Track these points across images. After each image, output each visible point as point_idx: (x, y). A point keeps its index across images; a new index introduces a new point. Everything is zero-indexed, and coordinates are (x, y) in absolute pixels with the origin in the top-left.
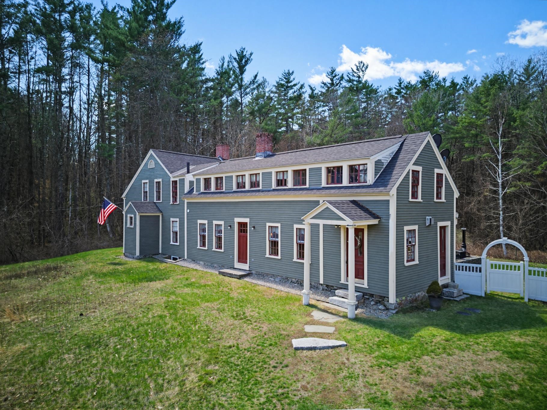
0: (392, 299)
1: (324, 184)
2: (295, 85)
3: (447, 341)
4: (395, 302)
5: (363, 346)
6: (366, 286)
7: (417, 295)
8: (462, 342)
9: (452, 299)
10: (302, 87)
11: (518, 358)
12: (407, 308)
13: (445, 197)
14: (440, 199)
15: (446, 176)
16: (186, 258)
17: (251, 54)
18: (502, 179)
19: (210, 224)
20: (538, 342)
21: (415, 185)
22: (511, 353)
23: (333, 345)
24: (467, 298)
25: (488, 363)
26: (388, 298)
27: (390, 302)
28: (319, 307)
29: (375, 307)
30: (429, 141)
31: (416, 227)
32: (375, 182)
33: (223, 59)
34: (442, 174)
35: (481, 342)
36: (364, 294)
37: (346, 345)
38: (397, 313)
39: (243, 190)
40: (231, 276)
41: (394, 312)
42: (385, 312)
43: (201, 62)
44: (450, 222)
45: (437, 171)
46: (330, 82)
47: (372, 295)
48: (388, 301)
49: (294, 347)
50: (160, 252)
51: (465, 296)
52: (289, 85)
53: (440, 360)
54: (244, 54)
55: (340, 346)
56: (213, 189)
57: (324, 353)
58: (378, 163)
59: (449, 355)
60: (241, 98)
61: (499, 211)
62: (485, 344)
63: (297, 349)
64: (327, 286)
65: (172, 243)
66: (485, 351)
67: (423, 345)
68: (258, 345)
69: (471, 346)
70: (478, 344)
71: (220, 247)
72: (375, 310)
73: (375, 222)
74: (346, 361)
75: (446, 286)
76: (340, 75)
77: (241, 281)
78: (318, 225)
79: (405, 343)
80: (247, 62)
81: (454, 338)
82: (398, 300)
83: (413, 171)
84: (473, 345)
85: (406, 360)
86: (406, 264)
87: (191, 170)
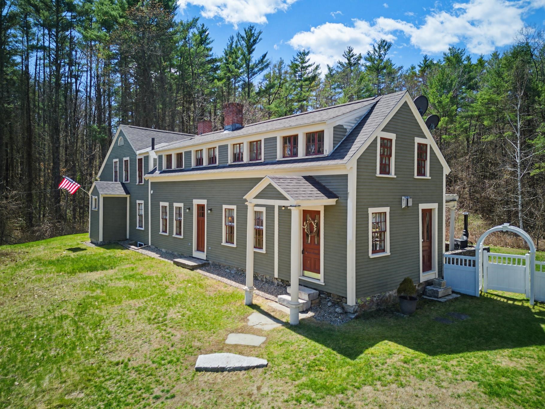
0: (351, 300)
1: (279, 157)
2: (310, 66)
3: (405, 362)
4: (355, 304)
5: (289, 367)
6: (322, 282)
7: (387, 294)
8: (426, 366)
9: (436, 299)
10: (317, 68)
11: (498, 395)
12: (371, 312)
13: (430, 173)
14: (424, 175)
15: (431, 148)
16: (150, 244)
17: (260, 33)
18: (521, 158)
19: (171, 206)
20: (533, 369)
21: (386, 156)
22: (490, 386)
23: (248, 365)
24: (456, 299)
25: (454, 401)
26: (346, 298)
27: (348, 304)
28: (262, 308)
29: (331, 310)
30: (406, 102)
31: (387, 210)
32: (333, 153)
33: (232, 38)
34: (426, 145)
35: (452, 365)
36: (321, 292)
37: (266, 366)
38: (357, 318)
39: (201, 167)
40: (184, 266)
41: (353, 317)
42: (342, 316)
43: (208, 41)
44: (437, 204)
45: (418, 140)
46: (347, 61)
47: (329, 295)
48: (346, 303)
49: (196, 366)
50: (128, 237)
51: (455, 296)
52: (304, 65)
53: (385, 394)
54: (253, 32)
55: (258, 367)
56: (174, 166)
57: (233, 376)
58: (338, 129)
59: (402, 386)
60: (249, 78)
61: (518, 194)
62: (457, 369)
63: (199, 370)
64: (282, 281)
65: (137, 228)
66: (454, 381)
67: (371, 368)
68: (153, 362)
69: (436, 371)
70: (446, 368)
71: (180, 234)
72: (331, 313)
73: (332, 202)
74: (255, 392)
75: (429, 283)
76: (358, 55)
77: (192, 272)
78: (273, 207)
79: (348, 364)
80: (255, 42)
81: (416, 357)
82: (359, 301)
83: (381, 138)
84: (439, 370)
85: (338, 392)
86: (371, 256)
87: (156, 147)
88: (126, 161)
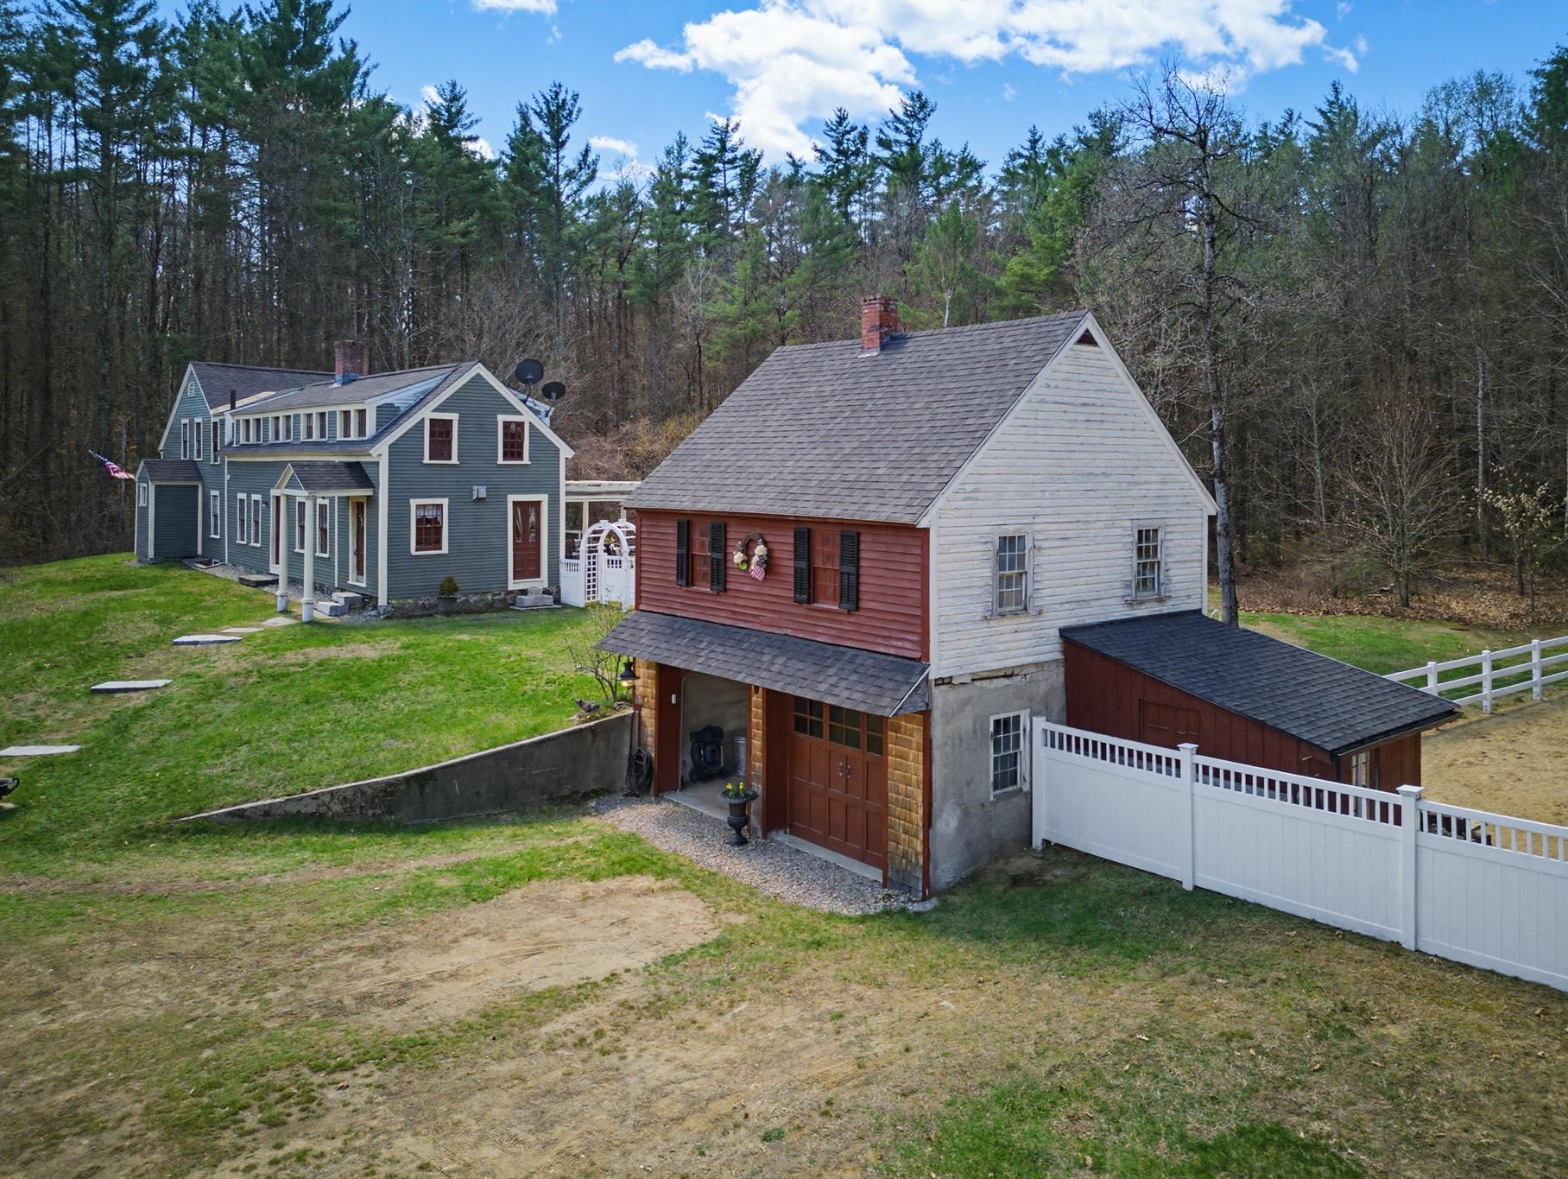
0: (382, 600)
4: (385, 604)
5: (261, 642)
6: (364, 585)
12: (412, 616)
13: (530, 457)
15: (532, 425)
16: (226, 561)
17: (577, 96)
19: (249, 500)
21: (442, 440)
24: (550, 609)
26: (378, 598)
27: (380, 603)
29: (368, 613)
30: (478, 375)
31: (443, 501)
32: (376, 435)
34: (522, 422)
36: (364, 596)
38: (386, 618)
39: (278, 441)
40: (248, 583)
41: (382, 618)
44: (545, 496)
45: (504, 418)
46: (836, 147)
47: (371, 598)
51: (554, 606)
58: (385, 408)
63: (176, 644)
65: (211, 536)
72: (364, 616)
75: (525, 592)
76: (860, 129)
77: (253, 589)
82: (394, 602)
83: (432, 420)
86: (413, 552)
87: (238, 403)
88: (199, 424)
